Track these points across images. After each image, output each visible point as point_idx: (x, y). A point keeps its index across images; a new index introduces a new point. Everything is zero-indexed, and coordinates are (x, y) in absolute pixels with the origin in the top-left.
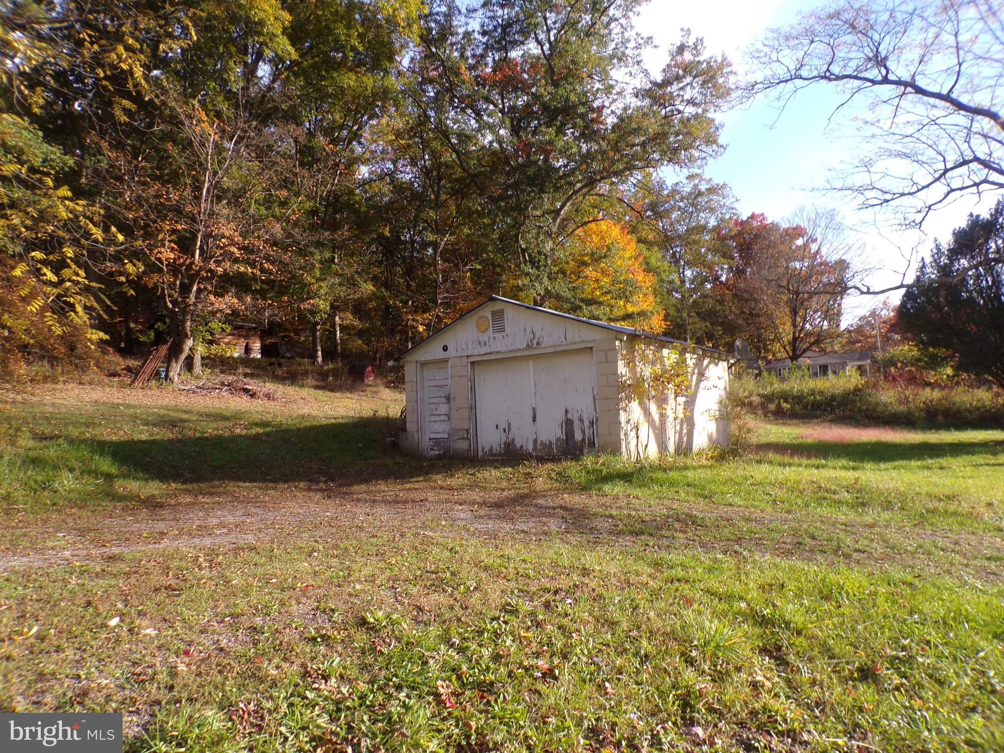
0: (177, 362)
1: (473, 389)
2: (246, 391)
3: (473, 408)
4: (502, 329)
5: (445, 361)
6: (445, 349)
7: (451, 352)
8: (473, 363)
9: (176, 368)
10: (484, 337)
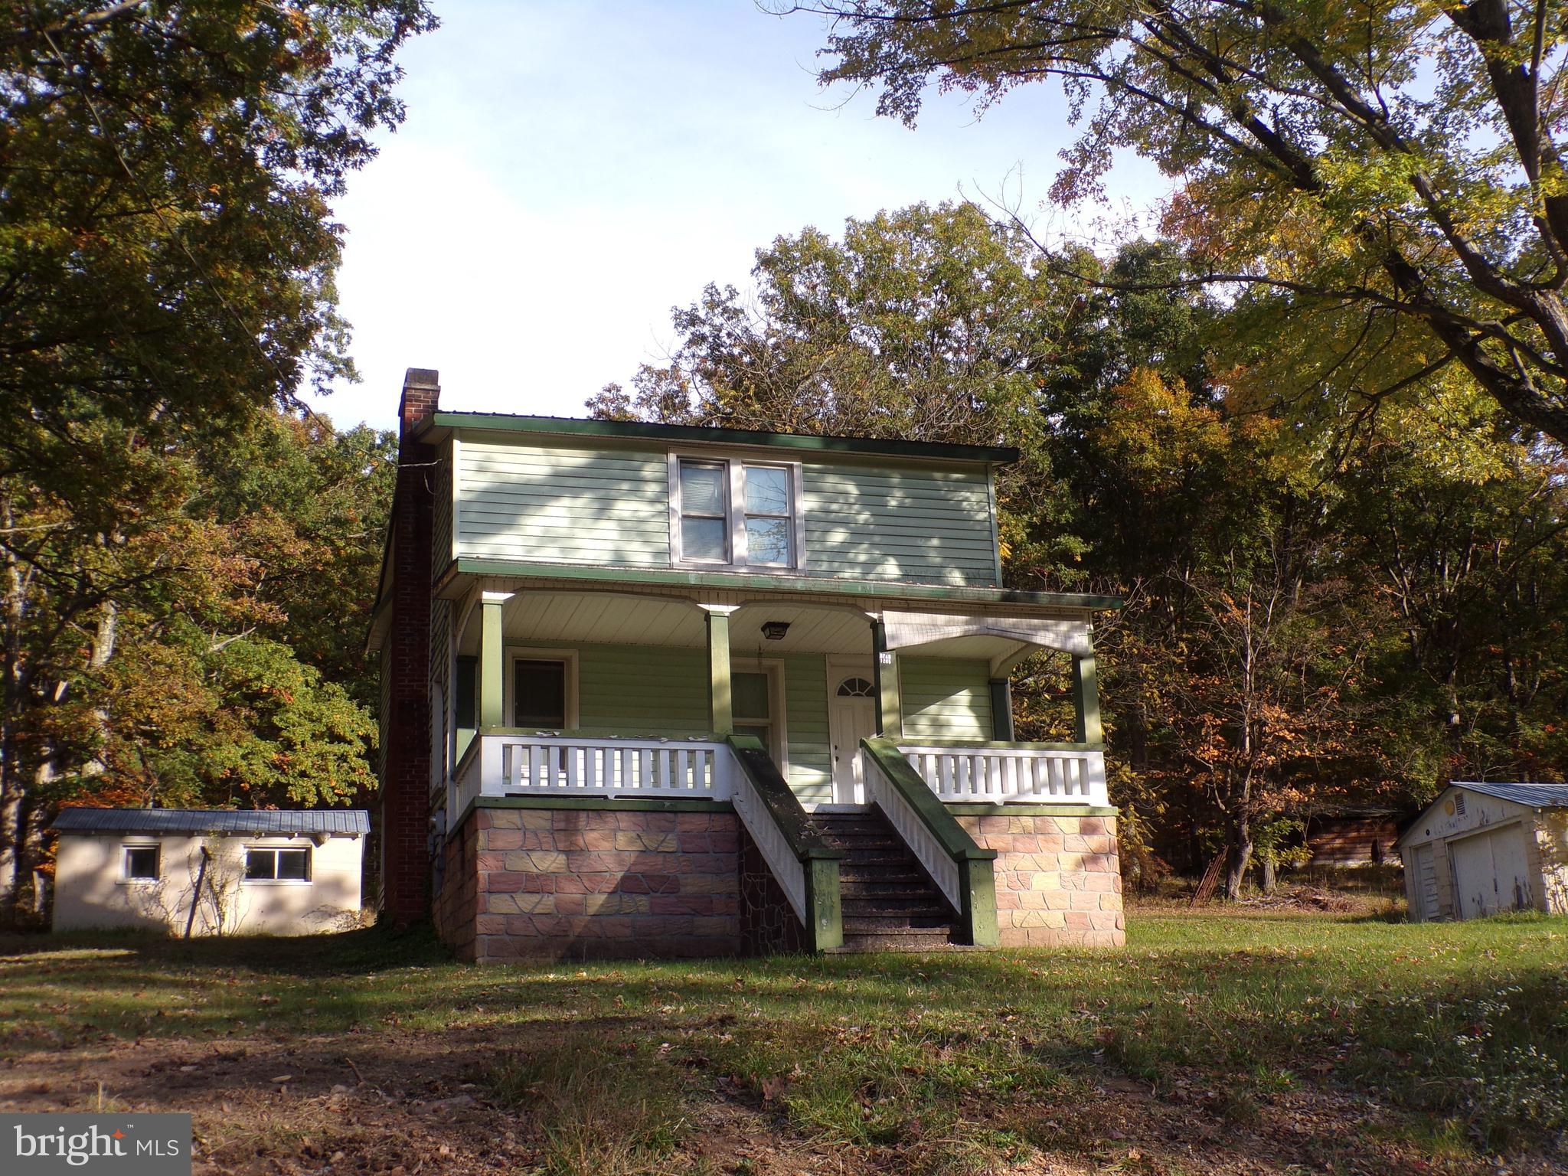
0: (1237, 874)
1: (1452, 867)
2: (1316, 902)
3: (1454, 885)
4: (1462, 812)
5: (1429, 844)
6: (1428, 833)
7: (1433, 836)
8: (1450, 844)
9: (1236, 882)
10: (1452, 820)
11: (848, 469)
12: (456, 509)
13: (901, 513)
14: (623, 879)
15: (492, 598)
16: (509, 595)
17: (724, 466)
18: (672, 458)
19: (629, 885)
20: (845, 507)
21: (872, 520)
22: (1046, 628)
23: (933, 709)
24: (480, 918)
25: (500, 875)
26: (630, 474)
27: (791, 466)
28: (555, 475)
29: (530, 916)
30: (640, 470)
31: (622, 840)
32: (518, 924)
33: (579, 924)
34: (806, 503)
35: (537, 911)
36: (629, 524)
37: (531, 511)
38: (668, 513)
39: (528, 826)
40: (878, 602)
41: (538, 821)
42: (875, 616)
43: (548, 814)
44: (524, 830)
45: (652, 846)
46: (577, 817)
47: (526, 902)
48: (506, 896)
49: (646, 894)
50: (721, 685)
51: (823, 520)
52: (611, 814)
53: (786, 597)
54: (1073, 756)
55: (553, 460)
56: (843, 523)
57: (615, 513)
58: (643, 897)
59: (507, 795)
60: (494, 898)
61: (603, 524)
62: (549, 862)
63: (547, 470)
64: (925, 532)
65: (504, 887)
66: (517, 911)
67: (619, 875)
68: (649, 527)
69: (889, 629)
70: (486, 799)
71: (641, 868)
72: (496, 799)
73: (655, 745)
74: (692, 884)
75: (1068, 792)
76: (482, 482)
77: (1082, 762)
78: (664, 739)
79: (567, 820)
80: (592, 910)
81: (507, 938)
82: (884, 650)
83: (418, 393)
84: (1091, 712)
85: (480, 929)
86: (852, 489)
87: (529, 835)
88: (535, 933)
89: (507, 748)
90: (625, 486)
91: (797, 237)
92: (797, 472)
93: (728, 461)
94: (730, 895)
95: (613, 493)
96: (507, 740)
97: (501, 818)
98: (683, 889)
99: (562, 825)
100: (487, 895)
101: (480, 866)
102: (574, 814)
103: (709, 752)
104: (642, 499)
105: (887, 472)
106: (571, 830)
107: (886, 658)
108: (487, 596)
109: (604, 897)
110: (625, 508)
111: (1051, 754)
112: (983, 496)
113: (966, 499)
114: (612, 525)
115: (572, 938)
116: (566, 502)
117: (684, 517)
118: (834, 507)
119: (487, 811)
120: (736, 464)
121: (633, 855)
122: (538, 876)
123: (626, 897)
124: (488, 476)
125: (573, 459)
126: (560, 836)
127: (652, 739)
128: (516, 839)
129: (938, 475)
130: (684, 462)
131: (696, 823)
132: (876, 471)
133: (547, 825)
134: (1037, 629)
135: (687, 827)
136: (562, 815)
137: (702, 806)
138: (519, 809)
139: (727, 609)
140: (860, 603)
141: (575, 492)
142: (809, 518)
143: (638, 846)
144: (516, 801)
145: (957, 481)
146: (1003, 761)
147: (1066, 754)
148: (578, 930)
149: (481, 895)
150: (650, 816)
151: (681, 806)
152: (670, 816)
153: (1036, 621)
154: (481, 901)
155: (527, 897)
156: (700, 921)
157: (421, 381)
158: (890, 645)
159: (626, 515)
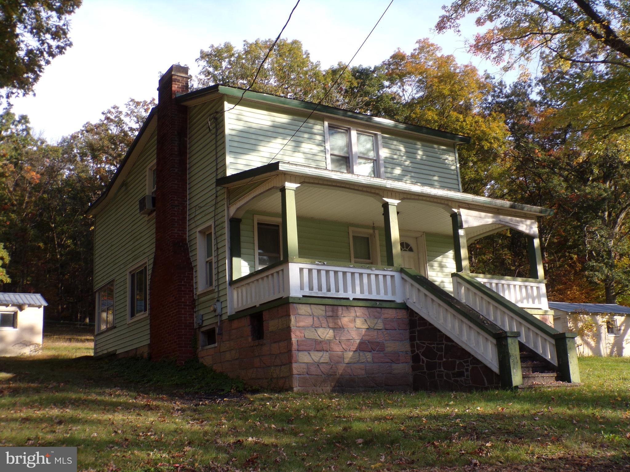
11: (399, 138)
12: (227, 139)
13: (421, 163)
14: (360, 343)
15: (291, 186)
16: (299, 185)
17: (348, 131)
18: (326, 123)
19: (363, 347)
20: (400, 157)
21: (410, 165)
22: (522, 222)
23: (439, 259)
24: (294, 365)
25: (303, 341)
26: (308, 130)
27: (376, 135)
28: (273, 126)
29: (318, 364)
30: (312, 128)
31: (359, 323)
32: (313, 369)
33: (341, 369)
34: (384, 153)
35: (321, 361)
36: (309, 156)
37: (263, 144)
38: (325, 152)
39: (315, 314)
40: (457, 204)
41: (319, 311)
42: (456, 210)
43: (323, 308)
44: (312, 315)
45: (372, 326)
46: (337, 310)
47: (316, 356)
48: (306, 353)
49: (370, 352)
50: (395, 242)
51: (391, 162)
52: (352, 308)
53: (421, 198)
54: (534, 285)
55: (272, 118)
56: (399, 165)
57: (302, 149)
58: (369, 354)
59: (304, 296)
60: (300, 354)
61: (296, 154)
62: (326, 334)
63: (270, 123)
64: (432, 173)
65: (305, 348)
66: (312, 361)
67: (358, 341)
68: (318, 158)
69: (464, 218)
70: (294, 298)
71: (367, 338)
72: (299, 299)
73: (369, 271)
74: (391, 347)
75: (534, 302)
76: (240, 126)
77: (538, 288)
78: (374, 269)
79: (333, 311)
80: (346, 361)
81: (307, 376)
82: (461, 227)
83: (178, 78)
84: (540, 264)
85: (295, 371)
86: (402, 148)
87: (315, 319)
88: (321, 373)
89: (301, 270)
90: (306, 136)
91: (222, 46)
92: (379, 138)
93: (349, 129)
94: (406, 352)
95: (300, 139)
96: (302, 266)
97: (303, 309)
98: (386, 349)
99: (330, 314)
100: (297, 352)
101: (293, 336)
102: (336, 307)
103: (392, 277)
104: (314, 143)
105: (415, 142)
106: (335, 317)
107: (461, 232)
108: (288, 185)
109: (351, 353)
110: (307, 147)
111: (527, 284)
112: (454, 158)
113: (447, 159)
114: (300, 155)
115: (338, 376)
116: (279, 141)
117: (331, 155)
118: (395, 157)
119: (295, 305)
120: (354, 130)
121: (364, 331)
122: (321, 342)
123: (361, 354)
124: (241, 123)
125: (283, 119)
126: (330, 320)
127: (368, 268)
128: (308, 321)
129: (435, 146)
130: (331, 127)
131: (390, 314)
132: (411, 141)
133: (323, 313)
134: (518, 222)
135: (386, 316)
136: (329, 308)
137: (393, 305)
138: (310, 304)
139: (396, 202)
140: (450, 203)
141: (284, 136)
142: (386, 160)
143: (366, 326)
144: (307, 300)
145: (443, 150)
146: (509, 285)
147: (532, 284)
148: (340, 372)
149: (294, 352)
150: (370, 310)
151: (385, 305)
152: (378, 309)
153: (518, 219)
154: (294, 356)
155: (316, 353)
156: (395, 366)
157: (179, 71)
158: (465, 226)
159: (306, 151)
